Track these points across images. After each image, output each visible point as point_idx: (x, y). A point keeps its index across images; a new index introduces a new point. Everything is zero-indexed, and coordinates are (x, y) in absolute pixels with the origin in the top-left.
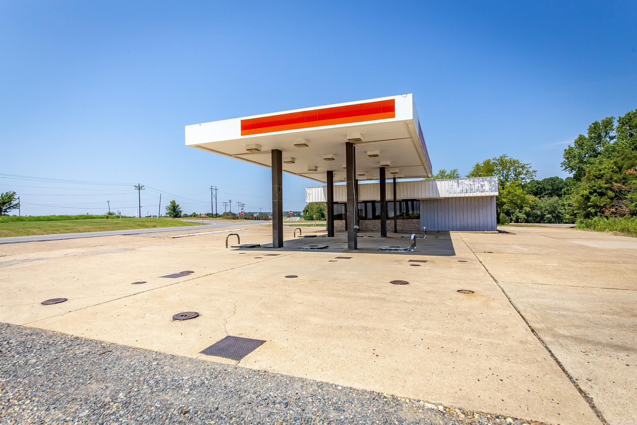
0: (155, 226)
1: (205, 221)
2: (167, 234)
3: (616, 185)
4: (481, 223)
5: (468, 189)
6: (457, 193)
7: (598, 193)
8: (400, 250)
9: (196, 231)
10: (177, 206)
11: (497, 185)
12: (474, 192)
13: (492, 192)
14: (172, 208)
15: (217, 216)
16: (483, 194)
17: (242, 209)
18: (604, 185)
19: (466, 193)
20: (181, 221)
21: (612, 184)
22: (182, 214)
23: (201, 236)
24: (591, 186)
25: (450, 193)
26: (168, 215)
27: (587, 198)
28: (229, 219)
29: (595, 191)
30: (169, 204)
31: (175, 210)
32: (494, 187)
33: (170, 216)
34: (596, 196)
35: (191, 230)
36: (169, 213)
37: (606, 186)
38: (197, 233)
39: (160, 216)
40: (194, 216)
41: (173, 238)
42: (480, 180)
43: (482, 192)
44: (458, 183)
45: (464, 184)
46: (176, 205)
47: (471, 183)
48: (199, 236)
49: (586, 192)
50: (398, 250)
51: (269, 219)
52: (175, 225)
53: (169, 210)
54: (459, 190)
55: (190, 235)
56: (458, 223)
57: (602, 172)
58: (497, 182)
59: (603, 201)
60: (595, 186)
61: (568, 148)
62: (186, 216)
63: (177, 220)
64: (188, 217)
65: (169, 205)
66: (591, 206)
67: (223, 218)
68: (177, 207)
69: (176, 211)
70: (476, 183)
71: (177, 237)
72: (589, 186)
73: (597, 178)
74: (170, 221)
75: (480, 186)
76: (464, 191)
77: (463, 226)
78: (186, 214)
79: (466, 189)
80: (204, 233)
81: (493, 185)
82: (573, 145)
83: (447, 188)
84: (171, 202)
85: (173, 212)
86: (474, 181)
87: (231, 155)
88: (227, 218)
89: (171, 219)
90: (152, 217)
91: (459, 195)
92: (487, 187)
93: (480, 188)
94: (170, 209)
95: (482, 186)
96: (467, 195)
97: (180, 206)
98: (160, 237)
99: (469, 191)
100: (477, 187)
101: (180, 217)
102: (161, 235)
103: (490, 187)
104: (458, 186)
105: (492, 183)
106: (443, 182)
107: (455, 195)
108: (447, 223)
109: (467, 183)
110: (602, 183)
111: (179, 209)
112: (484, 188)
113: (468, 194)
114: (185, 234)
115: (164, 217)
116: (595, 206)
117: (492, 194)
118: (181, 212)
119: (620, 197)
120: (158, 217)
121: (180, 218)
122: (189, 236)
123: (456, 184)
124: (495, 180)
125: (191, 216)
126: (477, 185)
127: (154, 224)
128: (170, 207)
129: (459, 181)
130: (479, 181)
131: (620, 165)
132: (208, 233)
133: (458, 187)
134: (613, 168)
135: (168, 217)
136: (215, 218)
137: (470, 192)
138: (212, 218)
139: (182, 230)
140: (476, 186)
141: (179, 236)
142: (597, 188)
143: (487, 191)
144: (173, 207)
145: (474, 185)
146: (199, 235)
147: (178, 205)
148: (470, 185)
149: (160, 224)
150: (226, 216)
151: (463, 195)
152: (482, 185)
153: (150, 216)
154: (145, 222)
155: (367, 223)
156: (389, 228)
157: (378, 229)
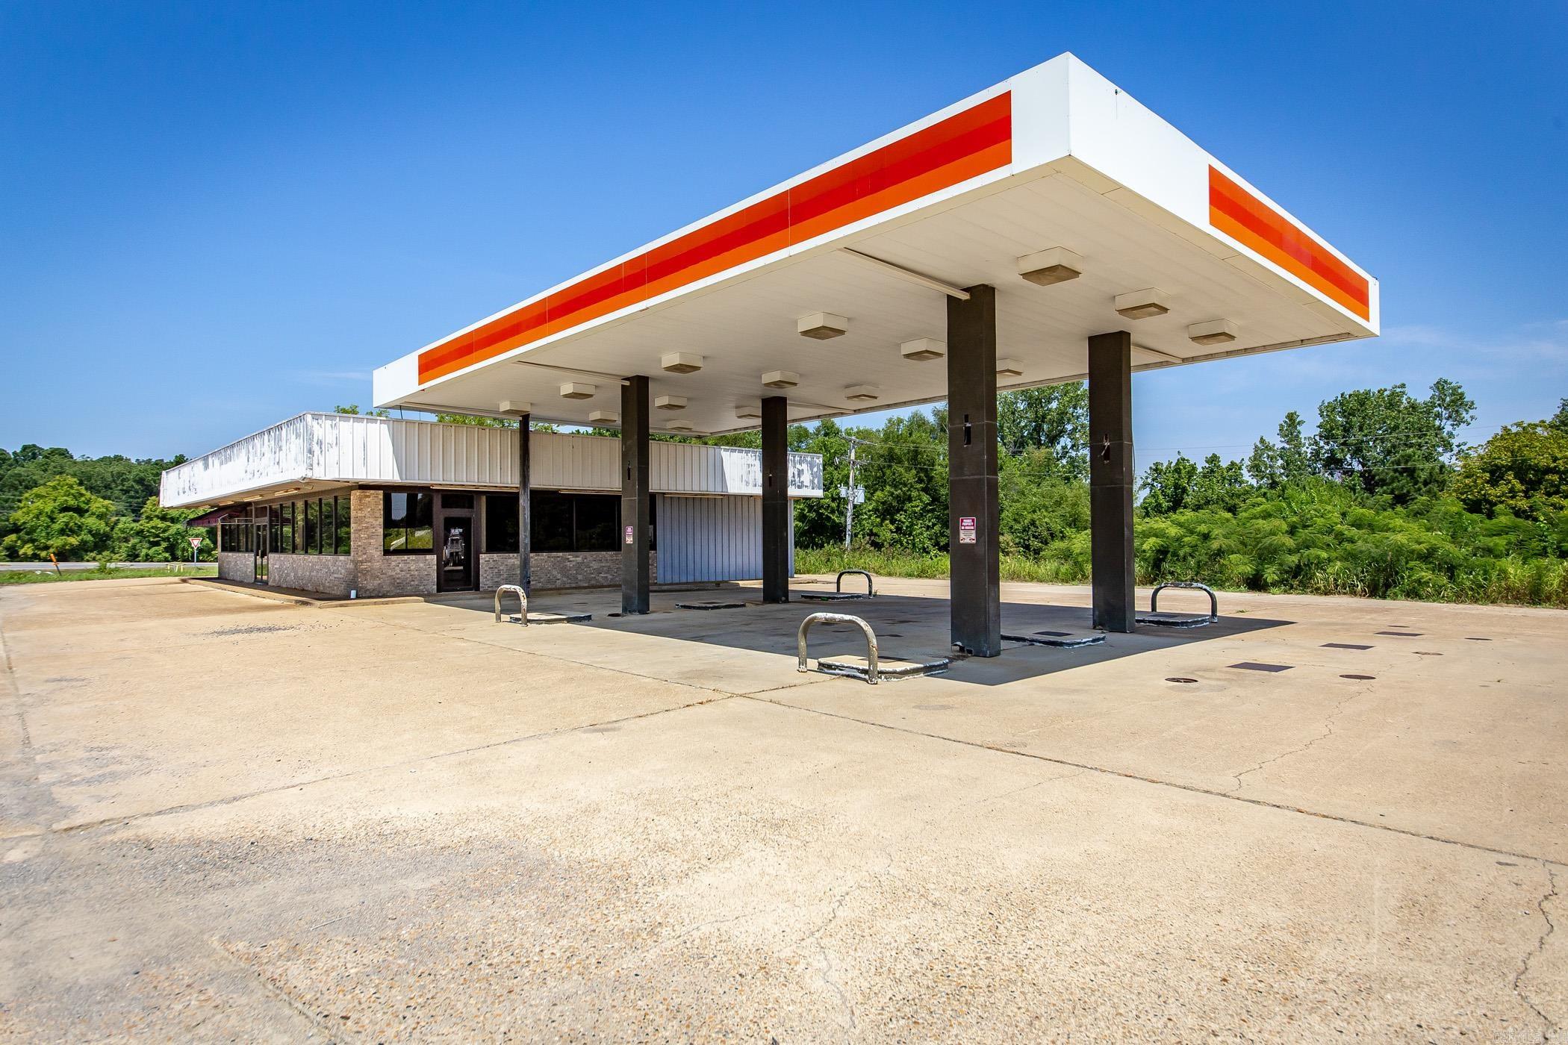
13: (813, 488)
25: (747, 484)
32: (817, 480)
75: (796, 473)
81: (816, 472)
83: (741, 471)
95: (799, 474)
103: (811, 478)
105: (814, 469)
106: (735, 456)
112: (802, 479)
124: (818, 464)
152: (800, 470)
155: (514, 565)
156: (580, 577)
157: (549, 581)
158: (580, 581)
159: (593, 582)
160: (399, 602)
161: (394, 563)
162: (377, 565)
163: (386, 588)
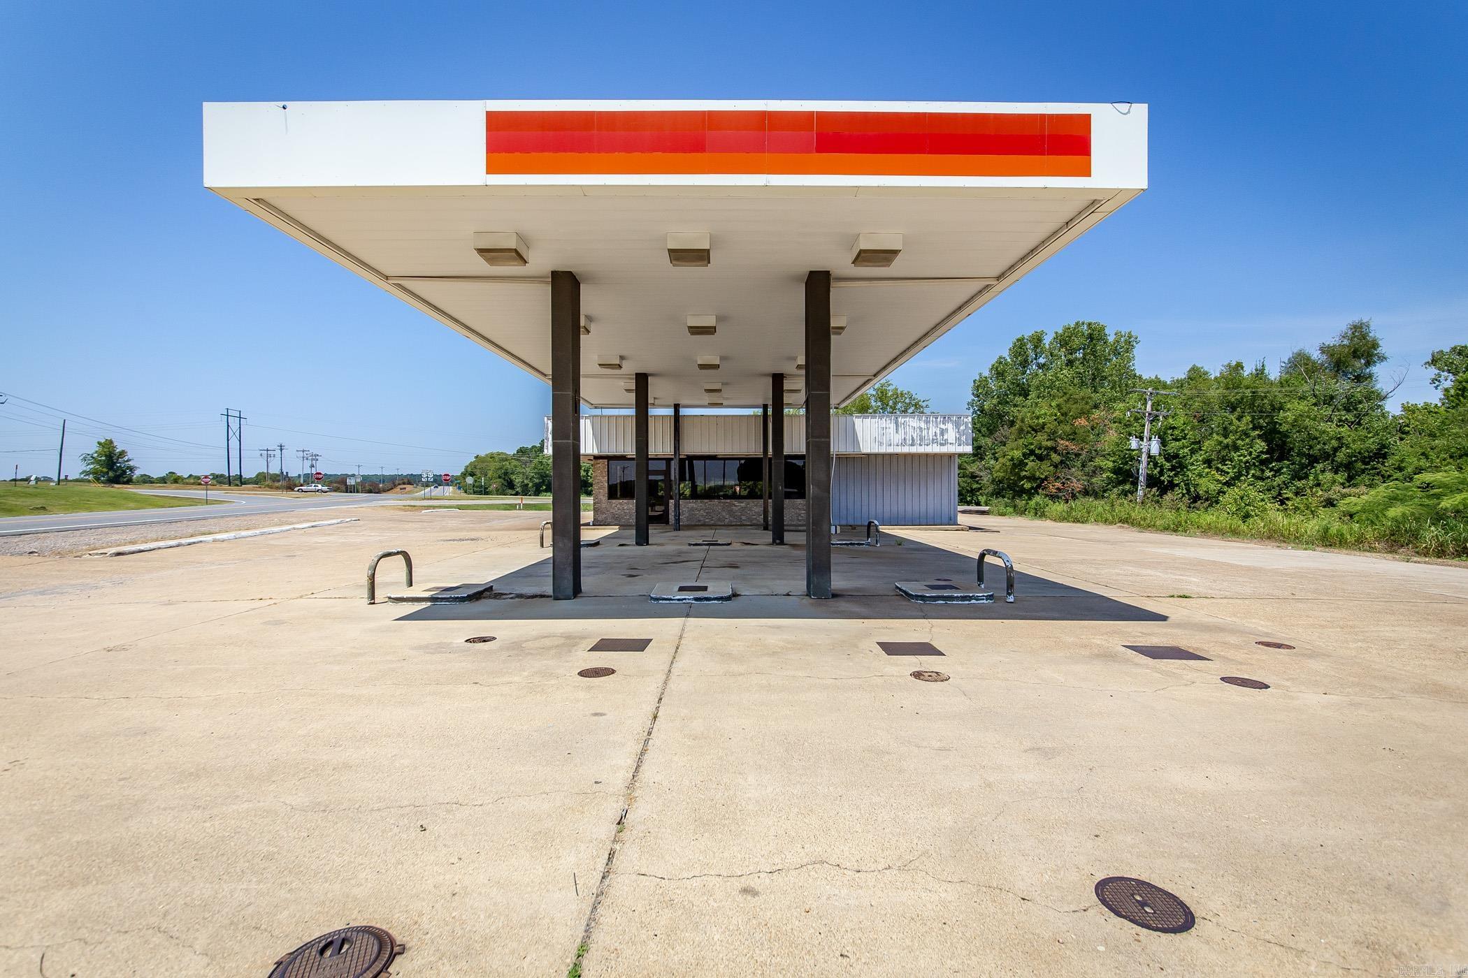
0: (43, 508)
1: (214, 494)
2: (90, 538)
3: (1063, 443)
4: (931, 511)
5: (915, 438)
6: (895, 444)
7: (1036, 455)
8: (977, 598)
9: (200, 526)
10: (120, 455)
11: (970, 431)
12: (927, 445)
13: (960, 445)
14: (103, 458)
15: (240, 481)
16: (944, 450)
17: (312, 466)
18: (1045, 443)
19: (912, 445)
20: (135, 494)
21: (1056, 441)
22: (137, 473)
23: (224, 545)
24: (1027, 444)
25: (881, 444)
26: (91, 477)
27: (1020, 464)
28: (277, 488)
29: (1032, 452)
30: (93, 449)
31: (114, 464)
32: (964, 437)
33: (98, 479)
34: (1033, 461)
35: (179, 524)
36: (94, 472)
37: (1049, 444)
38: (204, 534)
39: (62, 477)
40: (172, 479)
41: (119, 554)
42: (939, 420)
43: (942, 445)
44: (897, 423)
45: (909, 426)
46: (118, 450)
47: (923, 425)
48: (218, 545)
49: (1017, 454)
50: (970, 598)
51: (379, 489)
52: (114, 506)
53: (92, 463)
54: (897, 438)
55: (183, 541)
56: (887, 509)
57: (1041, 421)
58: (970, 426)
59: (1045, 469)
60: (1032, 444)
61: (978, 378)
62: (146, 480)
63: (119, 490)
64: (152, 482)
65: (93, 451)
66: (1025, 477)
67: (260, 487)
68: (118, 457)
69: (118, 467)
70: (931, 425)
71: (133, 553)
72: (1023, 444)
73: (1033, 430)
74: (100, 495)
75: (938, 432)
76: (908, 441)
77: (896, 516)
78: (145, 475)
79: (913, 438)
80: (231, 535)
81: (964, 430)
82: (986, 373)
83: (875, 434)
84: (99, 443)
85: (105, 470)
86: (927, 422)
87: (387, 278)
88: (271, 487)
89: (99, 488)
90: (33, 483)
91: (898, 450)
92: (951, 435)
93: (938, 436)
94: (96, 461)
95: (943, 432)
96: (914, 450)
97: (129, 455)
98: (60, 554)
99: (918, 443)
100: (934, 434)
101: (129, 481)
102: (63, 542)
103: (958, 436)
104: (896, 429)
105: (962, 428)
106: (867, 421)
107: (891, 450)
108: (865, 509)
109: (915, 425)
110: (1042, 438)
111: (127, 461)
112: (945, 437)
113: (915, 447)
114: (163, 539)
115: (77, 480)
116: (1032, 478)
117: (960, 450)
118: (132, 469)
119: (1067, 465)
120: (56, 480)
121: (129, 486)
122: (178, 546)
123: (893, 426)
124: (966, 422)
125: (163, 480)
126: (933, 430)
127: (38, 502)
128: (96, 455)
129: (899, 420)
130: (936, 421)
131: (1064, 409)
132: (244, 533)
133: (897, 432)
134: (1056, 415)
135: (89, 481)
136: (237, 485)
137: (920, 445)
138: (226, 486)
139: (144, 524)
140: (930, 431)
141: (142, 547)
142: (1036, 447)
143: (951, 444)
144: (106, 456)
145: (928, 429)
146: (215, 541)
147: (122, 453)
148: (921, 429)
149: (63, 502)
150: (269, 482)
151: (906, 450)
152: (943, 430)
153: (27, 480)
154: (4, 496)
155: (693, 507)
156: (744, 518)
157: (719, 520)
158: (744, 520)
159: (754, 522)
160: (601, 529)
161: (614, 505)
162: (604, 506)
163: (609, 520)
